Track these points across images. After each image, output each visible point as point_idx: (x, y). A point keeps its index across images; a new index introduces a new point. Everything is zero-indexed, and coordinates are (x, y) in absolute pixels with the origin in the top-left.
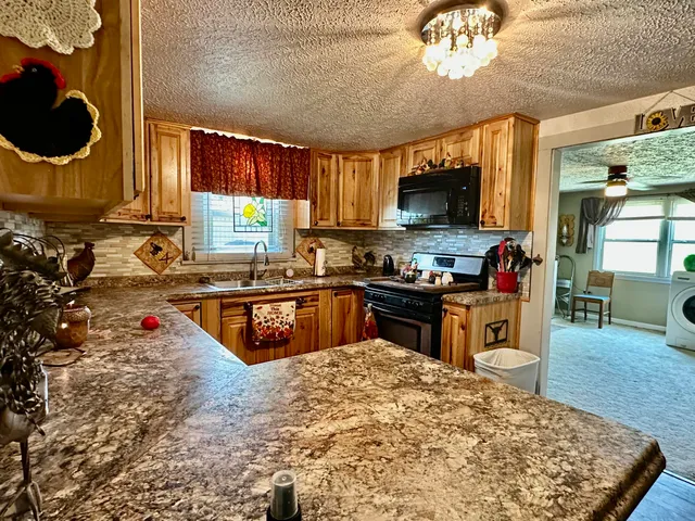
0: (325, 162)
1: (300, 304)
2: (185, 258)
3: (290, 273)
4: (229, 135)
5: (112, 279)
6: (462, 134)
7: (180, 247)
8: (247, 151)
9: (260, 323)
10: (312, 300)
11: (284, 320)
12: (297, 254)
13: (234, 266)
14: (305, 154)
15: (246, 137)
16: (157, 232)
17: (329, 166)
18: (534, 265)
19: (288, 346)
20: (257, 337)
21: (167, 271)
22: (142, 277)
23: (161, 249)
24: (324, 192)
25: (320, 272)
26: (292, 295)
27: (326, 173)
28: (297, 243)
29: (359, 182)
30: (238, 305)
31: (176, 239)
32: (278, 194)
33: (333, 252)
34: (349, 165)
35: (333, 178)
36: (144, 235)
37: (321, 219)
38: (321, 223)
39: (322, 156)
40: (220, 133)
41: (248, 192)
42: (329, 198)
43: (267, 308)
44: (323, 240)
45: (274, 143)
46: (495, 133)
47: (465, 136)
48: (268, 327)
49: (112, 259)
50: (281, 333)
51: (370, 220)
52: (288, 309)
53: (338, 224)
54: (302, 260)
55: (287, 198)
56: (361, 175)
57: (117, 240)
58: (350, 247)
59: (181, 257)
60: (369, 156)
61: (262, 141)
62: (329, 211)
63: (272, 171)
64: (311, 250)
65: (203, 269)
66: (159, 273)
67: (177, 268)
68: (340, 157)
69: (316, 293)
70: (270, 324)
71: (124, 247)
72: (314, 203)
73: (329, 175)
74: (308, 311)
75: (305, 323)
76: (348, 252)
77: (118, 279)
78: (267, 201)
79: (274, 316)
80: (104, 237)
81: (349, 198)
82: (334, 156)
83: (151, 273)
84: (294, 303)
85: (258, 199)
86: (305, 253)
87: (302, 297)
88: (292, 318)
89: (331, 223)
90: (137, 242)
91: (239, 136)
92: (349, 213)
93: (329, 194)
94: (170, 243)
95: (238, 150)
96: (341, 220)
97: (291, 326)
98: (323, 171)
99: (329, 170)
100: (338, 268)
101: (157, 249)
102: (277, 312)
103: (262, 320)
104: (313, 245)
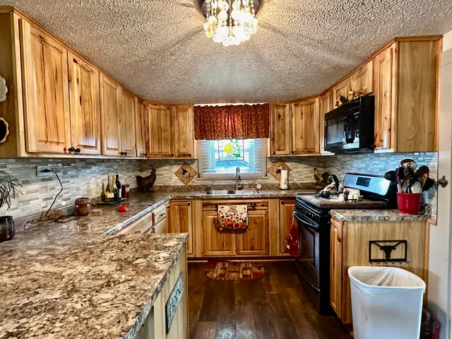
0: (281, 111)
1: (253, 207)
2: (199, 177)
3: (259, 187)
4: (214, 105)
5: (165, 186)
6: (361, 69)
7: (197, 170)
8: (225, 112)
9: (223, 217)
10: (263, 206)
11: (239, 217)
12: (269, 174)
13: (227, 181)
14: (266, 108)
15: (224, 105)
16: (185, 163)
17: (284, 112)
18: (440, 186)
19: (245, 234)
20: (220, 226)
21: (190, 184)
22: (178, 186)
23: (186, 172)
24: (281, 131)
25: (284, 186)
26: (247, 201)
27: (282, 118)
28: (269, 167)
29: (306, 121)
30: (212, 205)
31: (194, 166)
32: (247, 136)
33: (297, 172)
34: (299, 109)
35: (287, 120)
36: (179, 164)
37: (279, 150)
38: (277, 153)
39: (278, 106)
40: (209, 105)
41: (226, 137)
42: (285, 135)
43: (227, 208)
44: (289, 164)
45: (243, 104)
46: (381, 62)
47: (363, 71)
48: (229, 220)
49: (166, 177)
50: (237, 225)
51: (314, 149)
52: (241, 210)
53: (292, 152)
54: (272, 178)
55: (253, 138)
56: (307, 115)
57: (167, 167)
58: (312, 169)
59: (197, 176)
60: (311, 100)
61: (235, 104)
62: (284, 144)
63: (242, 121)
64: (279, 171)
65: (209, 183)
66: (186, 184)
67: (195, 182)
68: (293, 104)
69: (266, 200)
70: (229, 218)
71: (170, 171)
72: (273, 140)
73: (284, 119)
74: (259, 213)
75: (257, 221)
76: (311, 172)
77: (167, 187)
78: (240, 142)
79: (232, 213)
80: (162, 166)
81: (299, 133)
82: (288, 105)
83: (183, 184)
84: (246, 206)
85: (234, 140)
86: (275, 173)
87: (255, 203)
88: (244, 216)
89: (287, 152)
90: (176, 168)
91: (220, 105)
92: (299, 144)
93: (284, 132)
94: (191, 168)
95: (220, 112)
96: (294, 150)
97: (245, 221)
98: (279, 116)
99: (284, 115)
100: (302, 184)
101: (185, 172)
102: (234, 210)
103: (225, 215)
104: (280, 168)
